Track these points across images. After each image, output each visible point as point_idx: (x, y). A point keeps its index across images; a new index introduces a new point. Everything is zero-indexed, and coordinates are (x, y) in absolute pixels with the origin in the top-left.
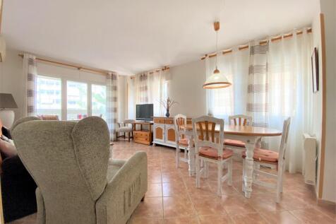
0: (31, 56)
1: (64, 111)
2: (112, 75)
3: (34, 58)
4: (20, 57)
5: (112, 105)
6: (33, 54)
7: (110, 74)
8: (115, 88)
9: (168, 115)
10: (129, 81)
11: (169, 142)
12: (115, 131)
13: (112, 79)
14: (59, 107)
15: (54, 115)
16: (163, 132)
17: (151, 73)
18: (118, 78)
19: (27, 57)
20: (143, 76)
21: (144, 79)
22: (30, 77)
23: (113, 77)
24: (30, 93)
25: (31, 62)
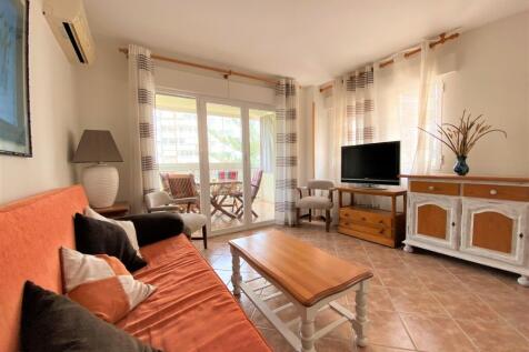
0: (141, 50)
1: (204, 166)
2: (287, 85)
3: (148, 54)
4: (122, 53)
5: (286, 150)
6: (146, 46)
7: (284, 82)
8: (292, 115)
9: (462, 170)
10: (317, 98)
11: (478, 250)
12: (293, 203)
13: (287, 94)
14: (196, 160)
15: (188, 173)
16: (452, 218)
17: (382, 66)
18: (298, 90)
19: (134, 52)
20: (359, 78)
21: (362, 85)
22: (143, 97)
23: (289, 89)
24: (145, 130)
25: (142, 63)
